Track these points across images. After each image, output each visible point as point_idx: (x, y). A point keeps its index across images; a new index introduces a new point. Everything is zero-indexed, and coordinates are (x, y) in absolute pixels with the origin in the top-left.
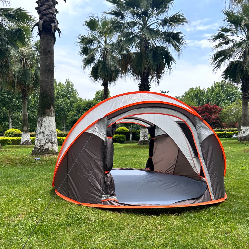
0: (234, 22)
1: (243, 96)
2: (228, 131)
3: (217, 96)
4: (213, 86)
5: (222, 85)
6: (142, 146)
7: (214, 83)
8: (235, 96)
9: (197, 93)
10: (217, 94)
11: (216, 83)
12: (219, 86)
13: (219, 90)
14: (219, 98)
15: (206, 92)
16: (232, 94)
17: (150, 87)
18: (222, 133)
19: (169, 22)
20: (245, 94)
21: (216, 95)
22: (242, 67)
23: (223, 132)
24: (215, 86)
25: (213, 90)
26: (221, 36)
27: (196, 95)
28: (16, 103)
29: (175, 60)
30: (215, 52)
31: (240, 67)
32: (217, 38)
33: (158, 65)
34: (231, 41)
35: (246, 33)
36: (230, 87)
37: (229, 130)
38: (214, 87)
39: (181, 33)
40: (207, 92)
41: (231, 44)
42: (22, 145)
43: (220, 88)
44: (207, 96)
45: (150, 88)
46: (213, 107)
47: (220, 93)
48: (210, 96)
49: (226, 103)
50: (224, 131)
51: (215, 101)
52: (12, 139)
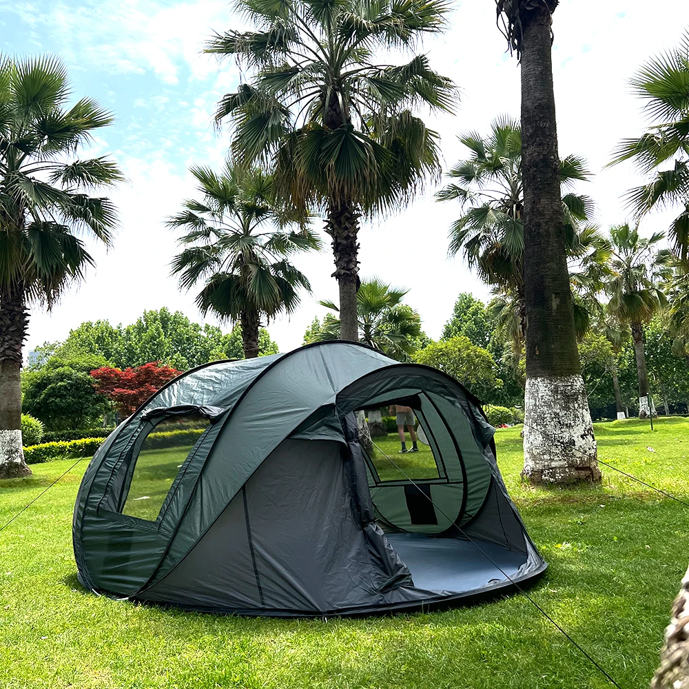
0: (216, 195)
1: (247, 349)
2: (197, 429)
3: (154, 344)
4: (143, 319)
5: (162, 319)
6: (7, 480)
7: (145, 313)
8: (195, 345)
9: (103, 334)
10: (153, 338)
11: (148, 312)
12: (157, 319)
13: (157, 329)
14: (157, 347)
15: (124, 334)
16: (188, 339)
17: (27, 318)
18: (185, 434)
19: (84, 174)
20: (250, 344)
21: (151, 341)
22: (241, 288)
23: (187, 432)
24: (145, 320)
25: (140, 329)
26: (191, 219)
27: (100, 340)
29: (92, 260)
30: (181, 249)
31: (238, 286)
32: (181, 221)
33: (54, 267)
34: (214, 231)
35: (242, 218)
36: (182, 324)
37: (199, 425)
38: (143, 321)
39: (108, 201)
40: (128, 332)
41: (214, 239)
43: (159, 324)
44: (128, 342)
45: (28, 321)
46: (163, 371)
47: (160, 336)
48: (136, 344)
49: (176, 360)
50: (188, 427)
51: (149, 355)
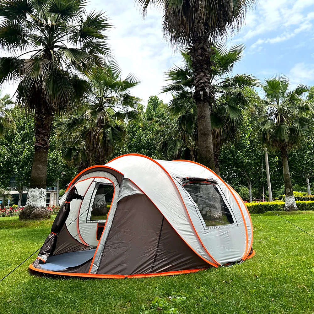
28: (308, 161)
42: (285, 211)
52: (283, 204)
